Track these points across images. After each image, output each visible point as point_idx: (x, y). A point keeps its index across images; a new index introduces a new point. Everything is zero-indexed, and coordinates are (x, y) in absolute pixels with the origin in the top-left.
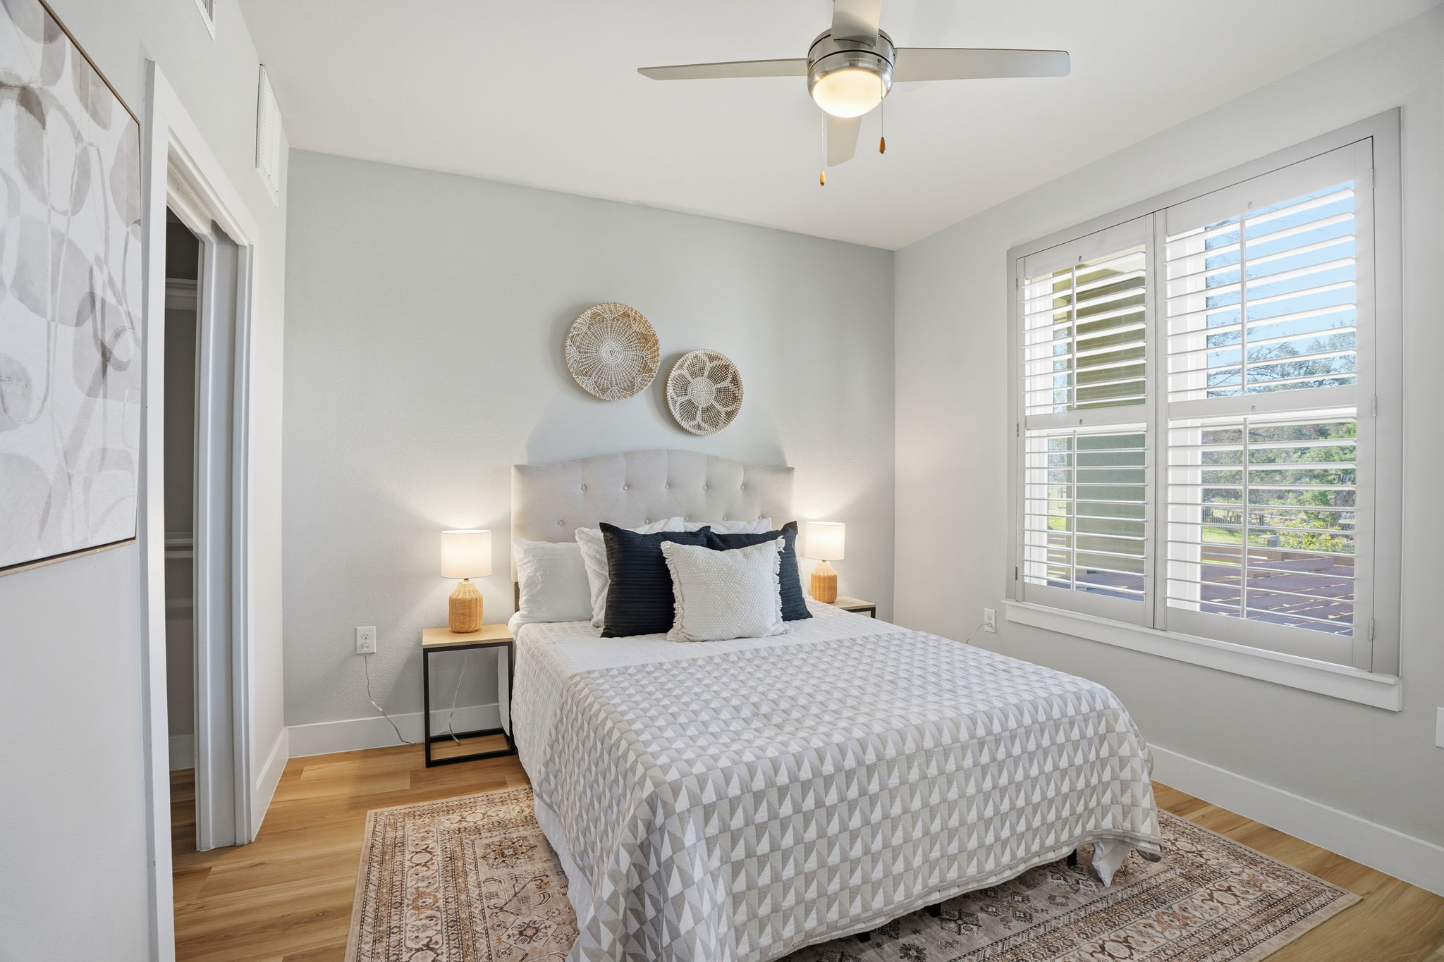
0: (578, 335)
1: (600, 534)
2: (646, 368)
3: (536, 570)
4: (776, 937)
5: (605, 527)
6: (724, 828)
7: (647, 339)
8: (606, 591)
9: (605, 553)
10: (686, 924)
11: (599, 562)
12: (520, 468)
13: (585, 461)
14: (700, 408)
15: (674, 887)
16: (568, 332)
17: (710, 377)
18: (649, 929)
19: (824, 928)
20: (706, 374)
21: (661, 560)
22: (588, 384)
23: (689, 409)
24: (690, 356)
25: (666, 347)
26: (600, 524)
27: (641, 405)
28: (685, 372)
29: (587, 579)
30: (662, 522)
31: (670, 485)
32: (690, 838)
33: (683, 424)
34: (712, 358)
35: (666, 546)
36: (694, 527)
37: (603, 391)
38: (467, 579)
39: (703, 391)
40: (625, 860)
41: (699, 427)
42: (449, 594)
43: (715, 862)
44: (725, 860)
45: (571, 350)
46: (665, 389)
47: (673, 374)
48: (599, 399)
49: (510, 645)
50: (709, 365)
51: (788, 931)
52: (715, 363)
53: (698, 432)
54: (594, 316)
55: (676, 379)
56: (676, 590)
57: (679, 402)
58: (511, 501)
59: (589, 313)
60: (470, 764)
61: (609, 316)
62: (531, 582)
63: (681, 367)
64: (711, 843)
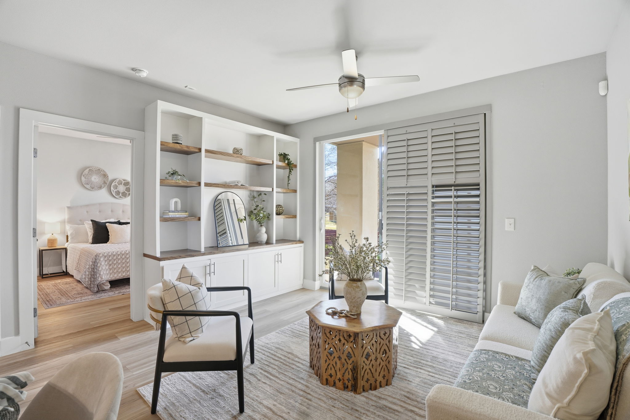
0: (85, 175)
1: (91, 222)
2: (105, 183)
3: (73, 231)
4: (117, 275)
5: (92, 221)
6: (108, 259)
7: (105, 176)
8: (92, 236)
9: (92, 227)
10: (100, 269)
11: (91, 229)
12: (68, 207)
13: (87, 206)
14: (121, 193)
15: (99, 265)
16: (82, 174)
17: (123, 185)
18: (95, 273)
19: (127, 276)
20: (123, 184)
21: (106, 227)
22: (88, 186)
23: (118, 193)
24: (118, 180)
25: (111, 178)
26: (91, 220)
27: (104, 192)
28: (116, 184)
29: (88, 233)
30: (108, 220)
31: (112, 211)
32: (103, 264)
33: (116, 197)
34: (124, 180)
35: (107, 224)
36: (116, 221)
37: (92, 188)
38: (52, 234)
39: (122, 188)
40: (91, 263)
41: (120, 197)
42: (48, 238)
43: (106, 263)
44: (108, 264)
45: (83, 178)
46: (111, 188)
47: (113, 184)
48: (91, 190)
49: (66, 249)
50: (123, 182)
51: (120, 275)
52: (125, 181)
53: (120, 198)
54: (90, 170)
55: (113, 185)
56: (110, 233)
57: (114, 191)
58: (65, 216)
59: (88, 169)
60: (54, 277)
61: (94, 170)
62: (71, 234)
63: (115, 182)
64: (106, 261)
